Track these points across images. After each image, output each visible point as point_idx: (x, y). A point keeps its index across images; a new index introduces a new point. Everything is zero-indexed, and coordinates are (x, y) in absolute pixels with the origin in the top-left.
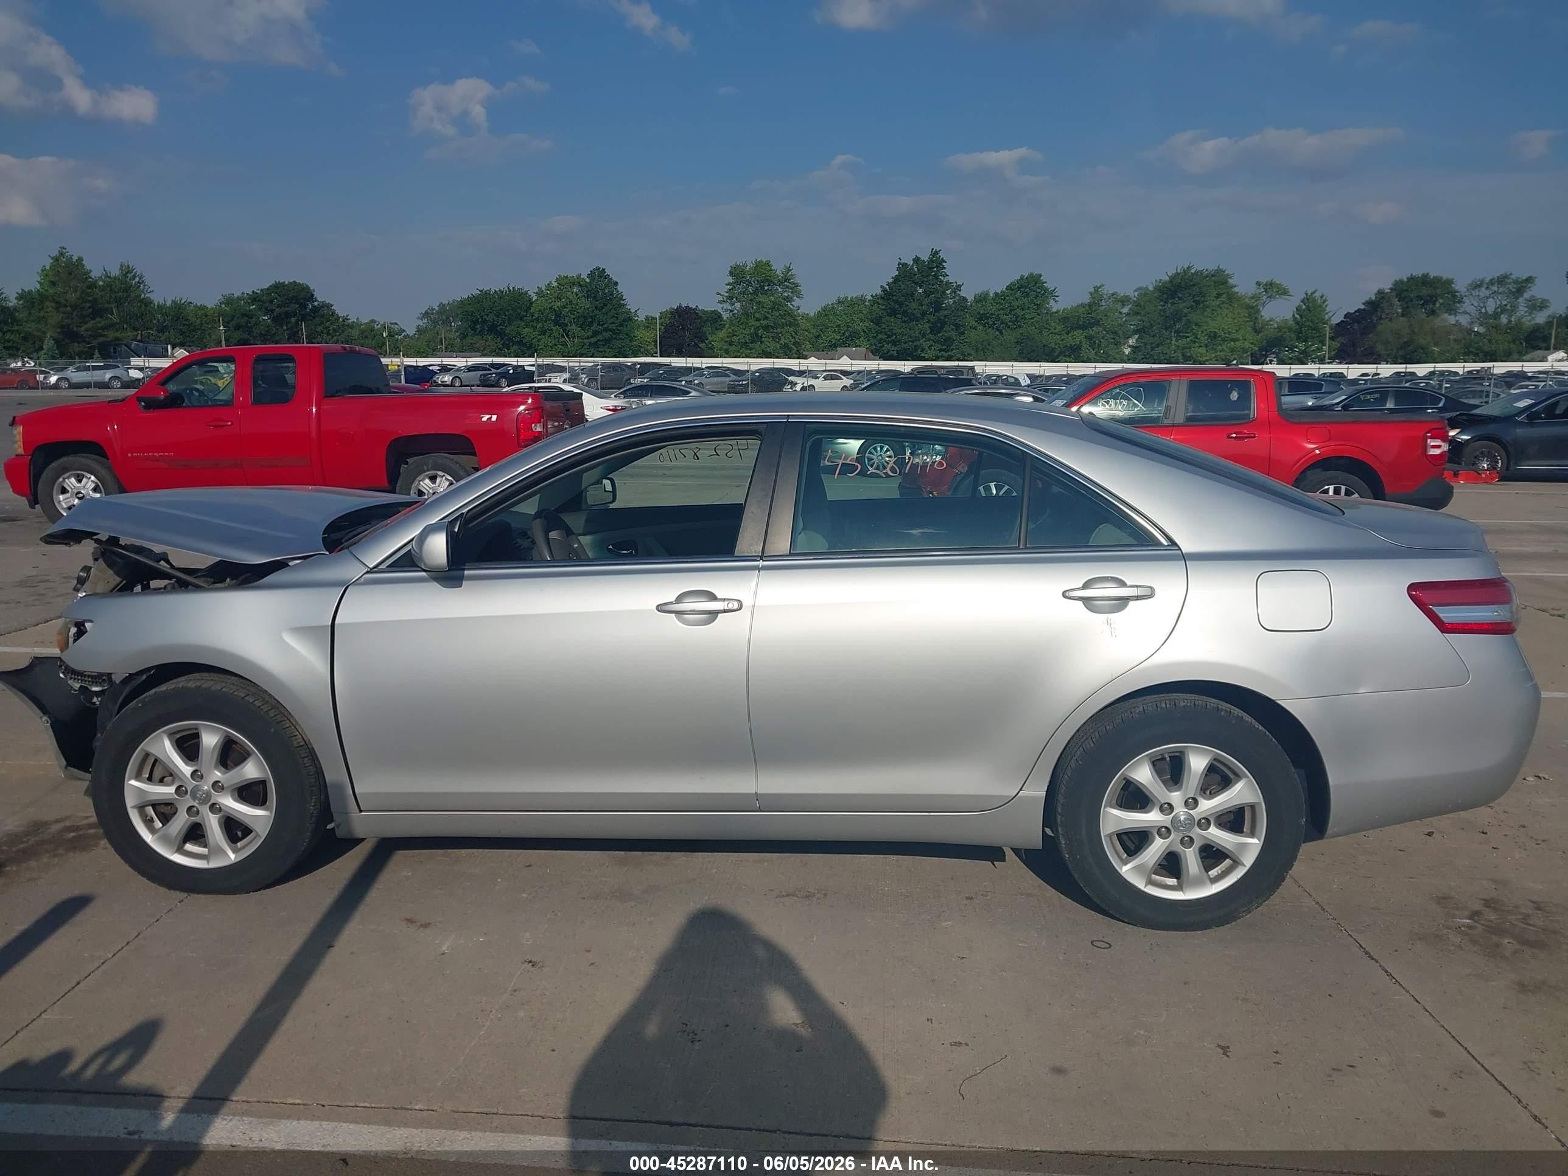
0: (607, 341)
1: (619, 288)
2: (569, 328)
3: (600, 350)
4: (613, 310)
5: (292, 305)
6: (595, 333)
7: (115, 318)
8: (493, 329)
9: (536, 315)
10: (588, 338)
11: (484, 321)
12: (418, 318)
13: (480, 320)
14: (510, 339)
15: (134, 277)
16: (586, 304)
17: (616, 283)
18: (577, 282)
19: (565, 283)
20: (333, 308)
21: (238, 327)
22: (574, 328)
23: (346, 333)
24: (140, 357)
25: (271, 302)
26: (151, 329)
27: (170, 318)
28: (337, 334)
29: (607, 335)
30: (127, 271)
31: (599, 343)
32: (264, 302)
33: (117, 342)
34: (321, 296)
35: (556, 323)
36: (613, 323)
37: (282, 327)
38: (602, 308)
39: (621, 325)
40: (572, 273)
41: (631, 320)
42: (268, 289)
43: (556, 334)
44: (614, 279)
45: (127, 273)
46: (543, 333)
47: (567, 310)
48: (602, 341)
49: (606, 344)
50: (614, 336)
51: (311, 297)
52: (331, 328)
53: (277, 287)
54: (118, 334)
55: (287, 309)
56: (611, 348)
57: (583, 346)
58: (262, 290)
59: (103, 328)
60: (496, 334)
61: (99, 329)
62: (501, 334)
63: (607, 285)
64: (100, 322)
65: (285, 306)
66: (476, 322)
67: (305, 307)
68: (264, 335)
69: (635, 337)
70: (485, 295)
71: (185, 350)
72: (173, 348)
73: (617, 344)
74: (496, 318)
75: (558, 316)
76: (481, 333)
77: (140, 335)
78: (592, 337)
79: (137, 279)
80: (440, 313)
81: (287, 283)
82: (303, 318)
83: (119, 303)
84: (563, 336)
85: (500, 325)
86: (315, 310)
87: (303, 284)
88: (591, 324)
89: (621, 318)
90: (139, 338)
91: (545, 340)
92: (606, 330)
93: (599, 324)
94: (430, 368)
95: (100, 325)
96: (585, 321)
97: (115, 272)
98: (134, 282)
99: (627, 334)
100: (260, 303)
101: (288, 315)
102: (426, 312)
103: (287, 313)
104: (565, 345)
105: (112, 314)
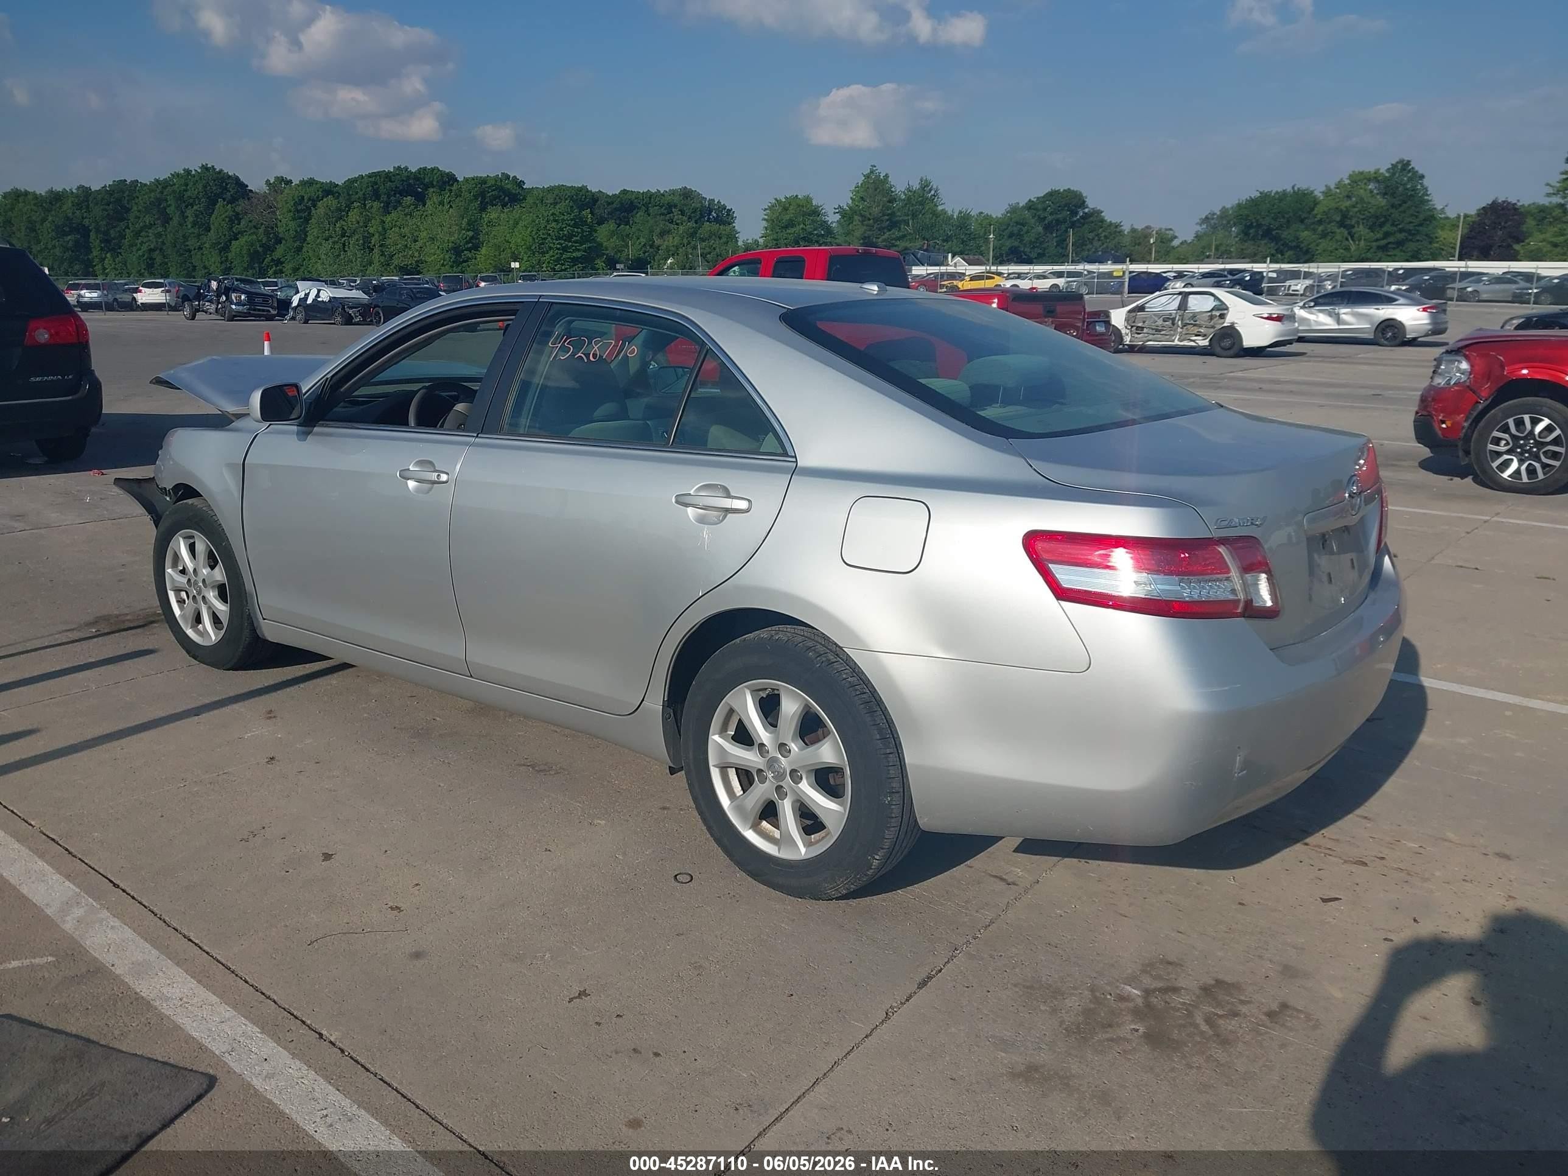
0: (1399, 244)
1: (1426, 182)
2: (1354, 230)
3: (1389, 253)
4: (1413, 208)
5: (1065, 212)
6: (1387, 235)
7: (910, 230)
8: (1268, 234)
9: (1319, 217)
10: (1377, 240)
11: (1259, 226)
12: (1197, 224)
13: (1255, 224)
14: (1285, 245)
15: (930, 190)
16: (1382, 201)
17: (1422, 177)
18: (1375, 178)
19: (1358, 179)
20: (1103, 214)
21: (1011, 236)
22: (1361, 230)
23: (1116, 240)
24: (923, 265)
25: (1045, 209)
26: (938, 239)
27: (954, 228)
28: (1108, 240)
29: (1401, 236)
30: (925, 185)
31: (1390, 246)
32: (1036, 209)
33: (906, 252)
34: (1092, 203)
35: (1342, 224)
36: (1411, 222)
37: (1052, 233)
38: (1400, 205)
39: (1421, 225)
40: (1369, 167)
41: (1435, 219)
42: (1043, 197)
43: (1338, 237)
44: (1421, 172)
45: (925, 187)
46: (1324, 235)
47: (1356, 209)
48: (1393, 243)
49: (1398, 247)
50: (1410, 237)
51: (1082, 204)
52: (1103, 235)
53: (1052, 194)
54: (908, 244)
55: (1059, 216)
56: (1404, 252)
57: (1369, 250)
58: (1038, 198)
59: (898, 239)
60: (1270, 239)
61: (892, 240)
62: (1276, 239)
63: (1410, 179)
64: (896, 233)
65: (1057, 214)
66: (1250, 226)
67: (1077, 213)
68: (1034, 242)
69: (1436, 238)
70: (1265, 196)
71: (964, 259)
72: (953, 257)
73: (1412, 246)
74: (1273, 222)
75: (1345, 216)
76: (1253, 239)
77: (926, 245)
78: (1383, 239)
79: (933, 192)
80: (1221, 217)
81: (1062, 190)
82: (1073, 225)
83: (914, 216)
84: (1347, 239)
85: (1277, 229)
86: (1086, 216)
87: (1077, 191)
88: (1381, 225)
89: (1422, 217)
90: (925, 247)
91: (1324, 244)
92: (1401, 231)
93: (1393, 225)
94: (1164, 275)
95: (894, 236)
96: (1377, 221)
97: (916, 186)
98: (930, 195)
99: (1426, 235)
100: (1035, 212)
101: (1058, 222)
102: (1207, 218)
103: (1057, 220)
104: (1347, 249)
105: (908, 226)
